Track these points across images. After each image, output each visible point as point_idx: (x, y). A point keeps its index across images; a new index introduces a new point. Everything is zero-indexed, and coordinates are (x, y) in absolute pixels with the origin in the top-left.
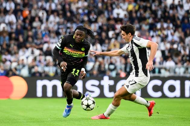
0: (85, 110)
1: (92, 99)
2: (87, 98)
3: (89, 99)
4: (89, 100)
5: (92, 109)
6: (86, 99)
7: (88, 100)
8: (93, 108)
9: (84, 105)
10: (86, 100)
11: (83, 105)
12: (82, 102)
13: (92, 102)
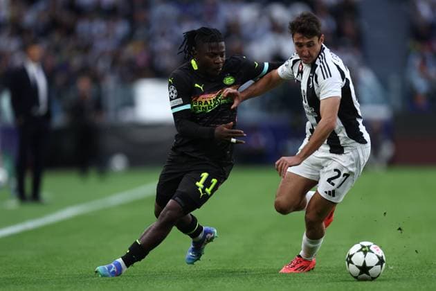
0: (356, 277)
1: (376, 252)
2: (363, 247)
3: (370, 251)
4: (368, 253)
5: (373, 279)
6: (361, 250)
7: (365, 253)
8: (378, 276)
9: (352, 263)
10: (362, 253)
11: (350, 265)
12: (350, 256)
13: (378, 260)
